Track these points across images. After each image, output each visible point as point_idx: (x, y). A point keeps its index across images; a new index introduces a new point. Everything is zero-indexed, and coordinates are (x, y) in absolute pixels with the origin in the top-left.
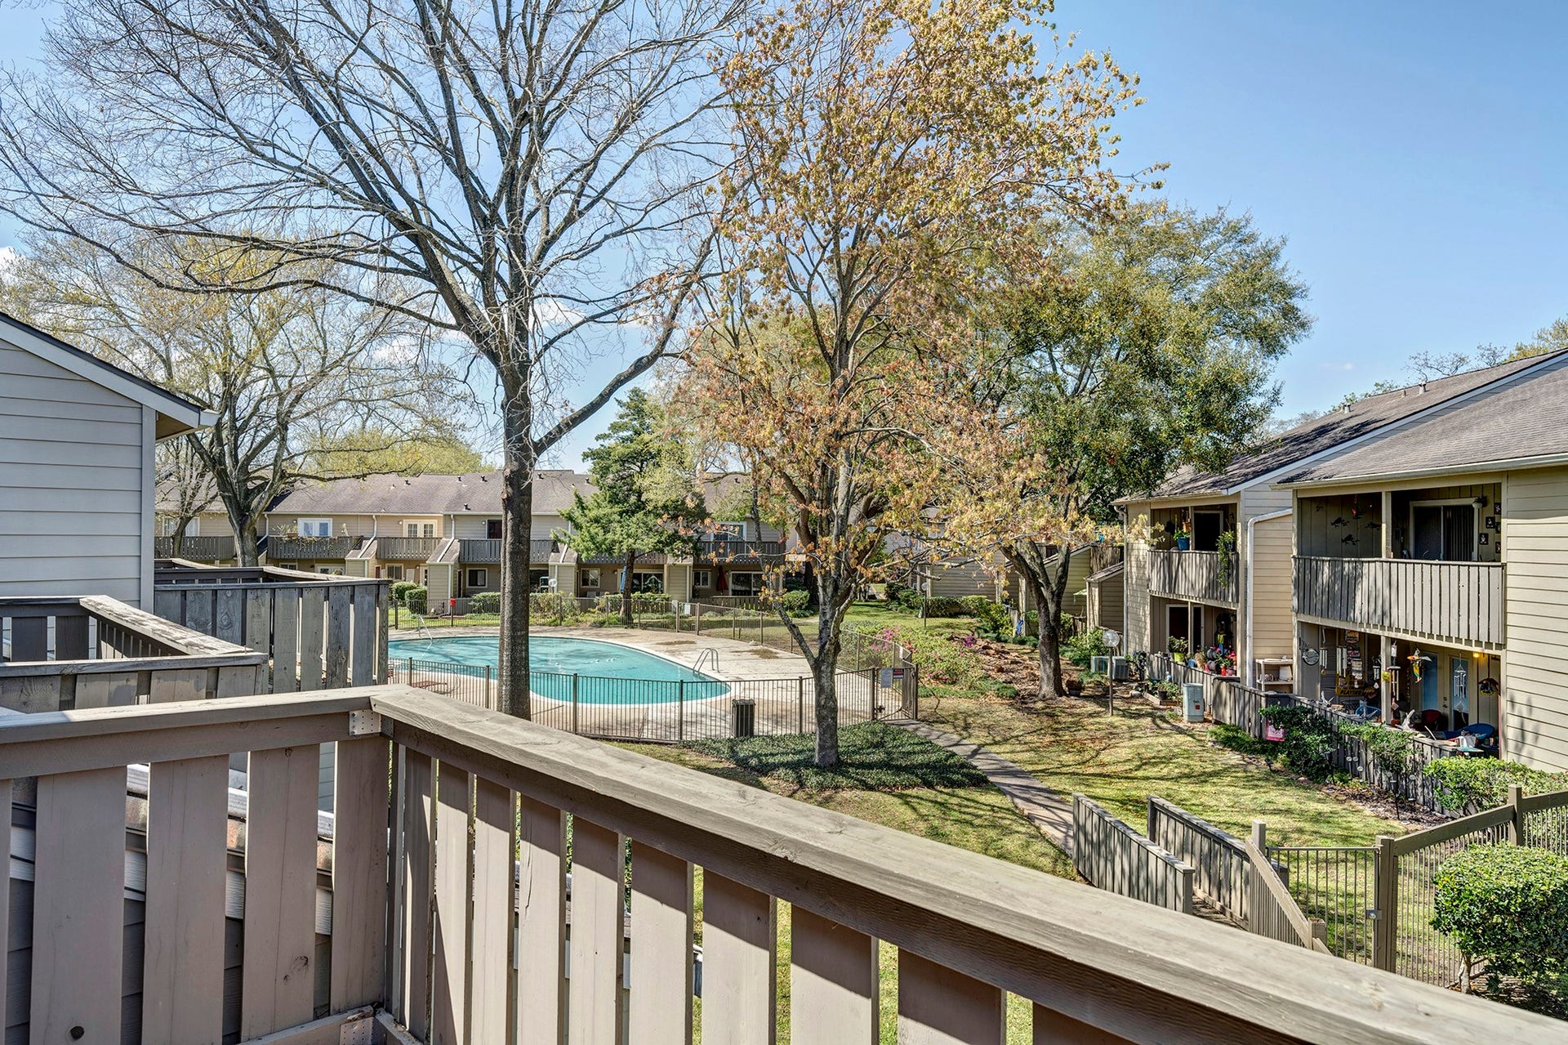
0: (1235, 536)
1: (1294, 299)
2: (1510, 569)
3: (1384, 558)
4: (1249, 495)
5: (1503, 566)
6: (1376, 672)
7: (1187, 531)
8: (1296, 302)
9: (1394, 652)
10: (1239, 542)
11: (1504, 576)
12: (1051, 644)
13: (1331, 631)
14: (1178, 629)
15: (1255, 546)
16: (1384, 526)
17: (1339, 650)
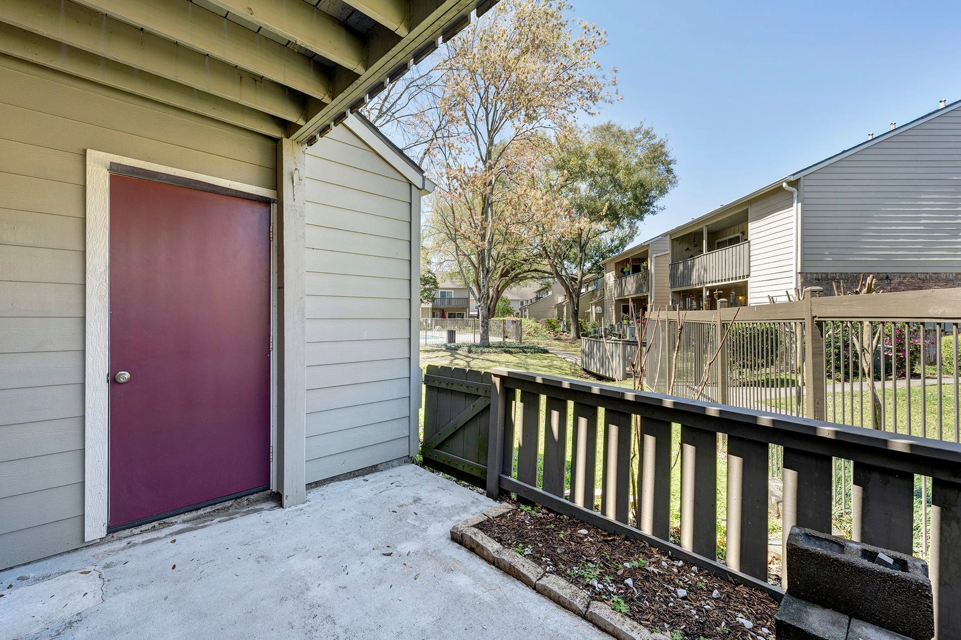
0: (647, 264)
1: (672, 165)
2: (752, 243)
3: (704, 253)
4: (653, 245)
5: (749, 242)
6: (701, 304)
7: (628, 268)
8: (671, 166)
9: (708, 293)
10: (649, 266)
11: (749, 246)
12: (575, 317)
13: (684, 291)
14: (626, 309)
15: (655, 267)
16: (704, 241)
17: (687, 299)
